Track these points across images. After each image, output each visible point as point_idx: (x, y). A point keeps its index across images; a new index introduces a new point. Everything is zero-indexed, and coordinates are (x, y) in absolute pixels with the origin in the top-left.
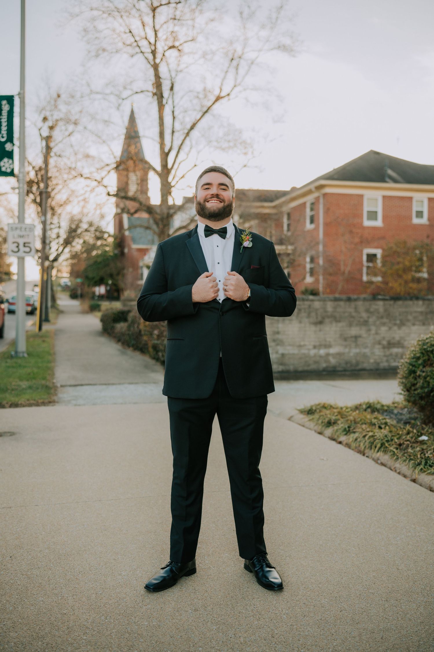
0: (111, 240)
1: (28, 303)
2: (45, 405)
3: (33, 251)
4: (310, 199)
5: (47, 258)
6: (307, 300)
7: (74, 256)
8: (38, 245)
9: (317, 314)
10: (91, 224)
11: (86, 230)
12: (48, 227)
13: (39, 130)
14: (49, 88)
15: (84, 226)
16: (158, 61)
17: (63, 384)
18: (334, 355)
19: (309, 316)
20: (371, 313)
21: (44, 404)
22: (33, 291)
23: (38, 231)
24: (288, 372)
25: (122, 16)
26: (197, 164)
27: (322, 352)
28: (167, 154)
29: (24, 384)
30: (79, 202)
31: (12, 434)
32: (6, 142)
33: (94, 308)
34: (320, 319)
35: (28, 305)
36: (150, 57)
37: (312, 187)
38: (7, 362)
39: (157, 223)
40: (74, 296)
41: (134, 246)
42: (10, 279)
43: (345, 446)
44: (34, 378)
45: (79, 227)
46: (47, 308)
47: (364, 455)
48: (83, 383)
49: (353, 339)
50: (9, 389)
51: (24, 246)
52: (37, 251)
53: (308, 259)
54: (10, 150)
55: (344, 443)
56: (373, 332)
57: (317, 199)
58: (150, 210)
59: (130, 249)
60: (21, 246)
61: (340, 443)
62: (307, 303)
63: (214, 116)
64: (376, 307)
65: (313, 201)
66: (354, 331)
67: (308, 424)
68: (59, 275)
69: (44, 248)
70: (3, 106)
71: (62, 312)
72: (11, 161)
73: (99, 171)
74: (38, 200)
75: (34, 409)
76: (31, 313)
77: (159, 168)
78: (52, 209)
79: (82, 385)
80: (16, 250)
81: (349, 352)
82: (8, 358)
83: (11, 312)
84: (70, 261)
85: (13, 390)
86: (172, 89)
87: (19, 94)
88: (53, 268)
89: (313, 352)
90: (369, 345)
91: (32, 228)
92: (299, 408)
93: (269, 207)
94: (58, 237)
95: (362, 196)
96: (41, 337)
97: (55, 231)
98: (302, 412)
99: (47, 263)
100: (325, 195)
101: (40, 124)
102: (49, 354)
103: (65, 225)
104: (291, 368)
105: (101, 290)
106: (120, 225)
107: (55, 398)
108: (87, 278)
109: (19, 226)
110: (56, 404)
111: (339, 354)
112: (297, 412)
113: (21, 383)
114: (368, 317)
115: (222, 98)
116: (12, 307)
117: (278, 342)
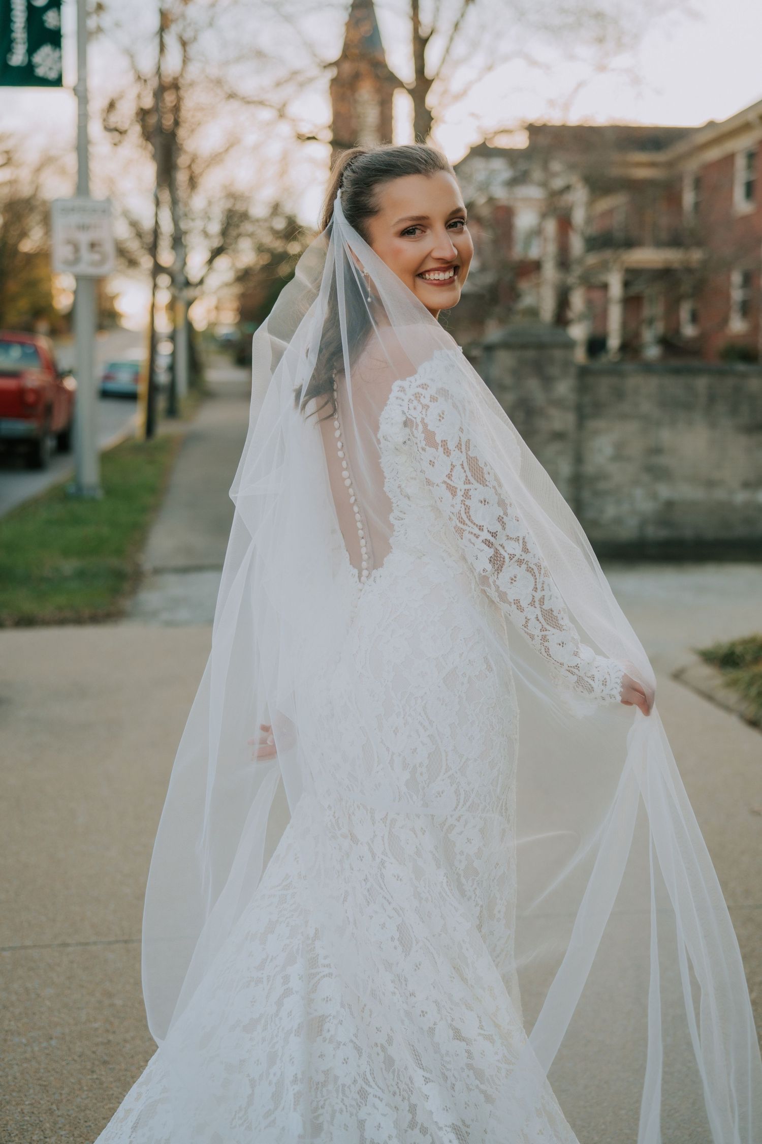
2: (94, 622)
4: (744, 144)
9: (753, 407)
17: (162, 565)
21: (94, 618)
28: (425, 43)
32: (46, 9)
44: (97, 551)
48: (204, 563)
50: (32, 579)
51: (92, 250)
53: (736, 278)
54: (55, 27)
60: (85, 250)
62: (730, 382)
65: (752, 148)
67: (723, 694)
72: (56, 54)
75: (67, 631)
77: (411, 81)
79: (200, 569)
80: (72, 258)
82: (56, 501)
89: (741, 497)
91: (107, 209)
92: (701, 646)
93: (653, 165)
96: (151, 451)
98: (707, 657)
102: (152, 490)
104: (688, 533)
107: (126, 602)
109: (78, 203)
110: (124, 620)
112: (696, 657)
113: (64, 563)
117: (658, 473)
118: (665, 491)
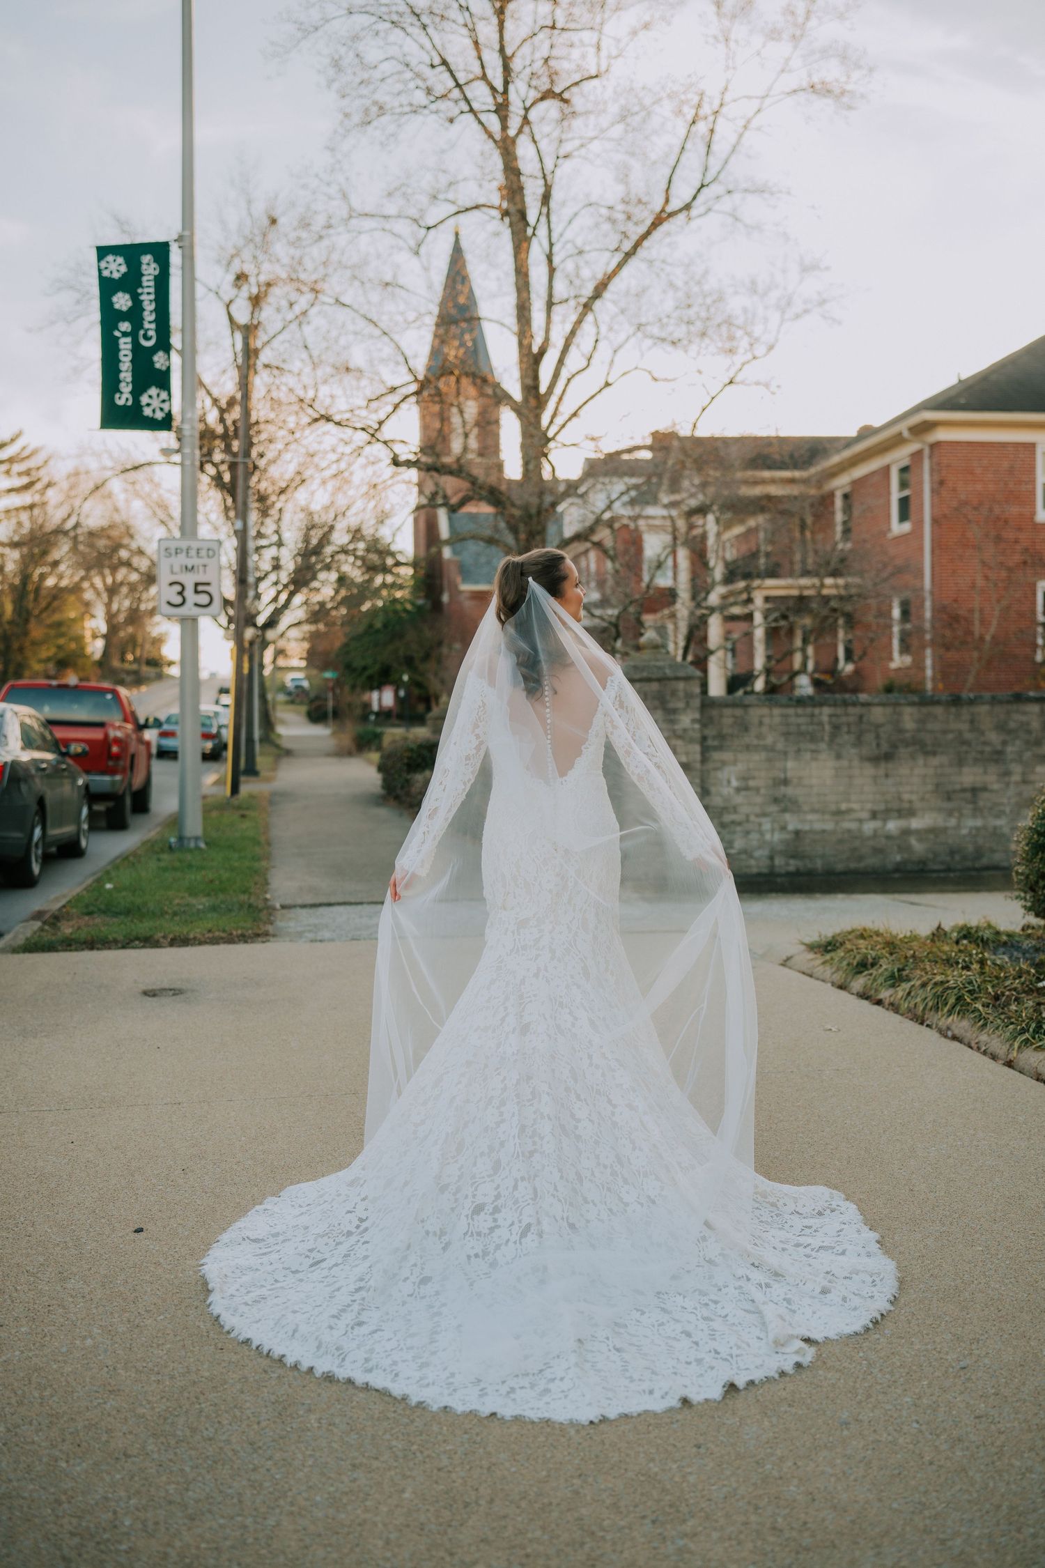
0: (407, 572)
1: (206, 730)
2: (246, 942)
3: (217, 603)
4: (900, 456)
5: (250, 620)
6: (854, 704)
7: (318, 614)
8: (229, 590)
9: (878, 737)
10: (357, 534)
11: (344, 551)
12: (251, 545)
13: (228, 306)
14: (249, 202)
15: (340, 538)
16: (512, 132)
17: (288, 902)
18: (921, 834)
19: (859, 742)
20: (1010, 732)
21: (244, 939)
22: (217, 702)
23: (228, 555)
24: (810, 873)
25: (424, 27)
26: (610, 381)
27: (893, 826)
28: (537, 359)
29: (201, 902)
30: (324, 482)
31: (177, 992)
32: (154, 350)
33: (363, 744)
34: (885, 747)
35: (206, 736)
36: (493, 122)
37: (903, 427)
38: (159, 860)
39: (514, 530)
40: (317, 716)
41: (466, 587)
42: (160, 677)
43: (887, 1009)
44: (223, 890)
45: (329, 543)
46: (250, 740)
47: (922, 1023)
48: (333, 900)
49: (968, 795)
50: (166, 913)
51: (196, 592)
52: (226, 603)
53: (896, 611)
54: (164, 368)
55: (887, 1002)
56: (1016, 778)
57: (917, 455)
58: (495, 496)
59: (455, 592)
60: (189, 593)
61: (879, 1002)
63: (651, 262)
64: (1024, 718)
65: (906, 462)
66: (970, 776)
67: (819, 971)
68: (281, 662)
69: (242, 595)
70: (144, 267)
71: (288, 753)
72: (164, 395)
73: (374, 405)
74: (227, 477)
75: (223, 948)
76: (213, 756)
77: (517, 394)
78: (262, 498)
79: (330, 905)
80: (178, 600)
81: (958, 827)
82: (162, 851)
83: (166, 754)
84: (307, 628)
85: (175, 914)
86: (546, 198)
87: (180, 239)
88: (265, 644)
89: (869, 827)
90: (1008, 810)
91: (213, 550)
92: (808, 940)
94: (277, 567)
95: (1031, 447)
96: (239, 808)
97: (269, 553)
98: (812, 947)
99: (249, 633)
100: (935, 446)
101: (228, 291)
102: (256, 842)
103: (292, 537)
104: (819, 864)
105: (386, 698)
106: (428, 534)
107: (270, 928)
108: (349, 667)
109: (184, 545)
110: (271, 939)
111: (932, 830)
112: (803, 947)
113: (193, 901)
114: (1004, 743)
115: (671, 215)
116: (169, 743)
117: (786, 804)
118: (793, 823)
